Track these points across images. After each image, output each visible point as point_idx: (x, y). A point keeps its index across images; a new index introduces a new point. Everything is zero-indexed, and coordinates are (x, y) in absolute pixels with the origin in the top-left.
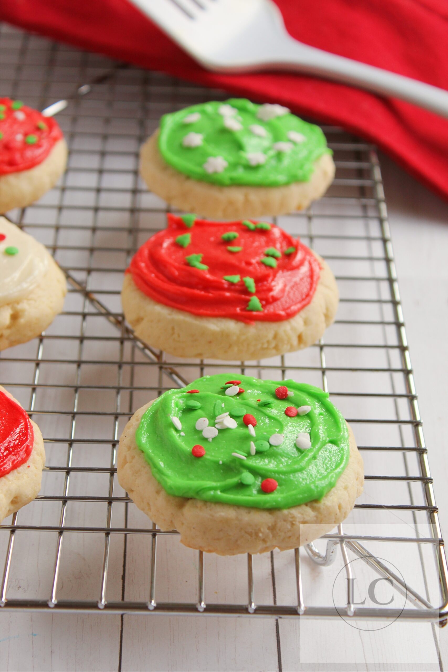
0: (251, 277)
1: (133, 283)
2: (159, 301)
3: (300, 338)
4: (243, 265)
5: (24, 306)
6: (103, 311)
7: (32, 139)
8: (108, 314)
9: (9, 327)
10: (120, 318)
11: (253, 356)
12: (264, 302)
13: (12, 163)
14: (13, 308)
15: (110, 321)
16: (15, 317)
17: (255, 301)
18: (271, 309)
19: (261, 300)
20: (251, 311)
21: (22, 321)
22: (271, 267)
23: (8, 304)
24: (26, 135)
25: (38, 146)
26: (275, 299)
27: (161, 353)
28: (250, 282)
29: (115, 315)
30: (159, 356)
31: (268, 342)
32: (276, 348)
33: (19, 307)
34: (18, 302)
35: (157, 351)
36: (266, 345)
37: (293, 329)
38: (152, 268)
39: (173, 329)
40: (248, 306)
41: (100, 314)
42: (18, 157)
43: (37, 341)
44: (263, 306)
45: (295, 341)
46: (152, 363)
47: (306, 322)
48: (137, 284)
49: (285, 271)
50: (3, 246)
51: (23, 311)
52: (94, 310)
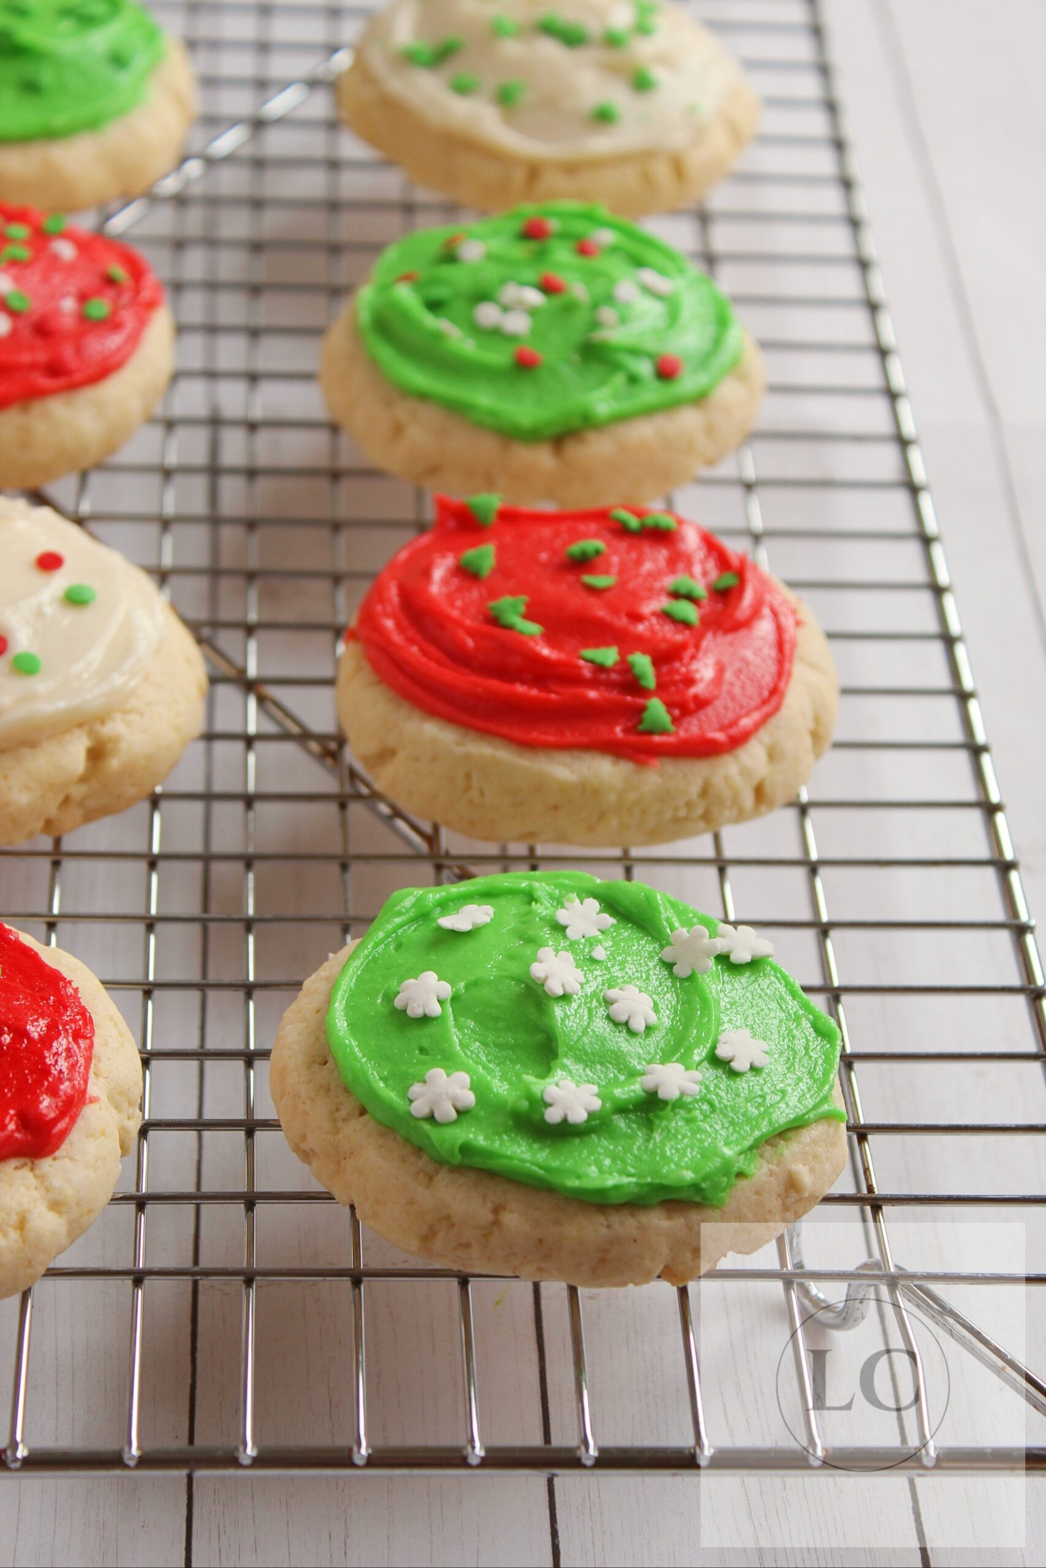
0: (644, 652)
1: (366, 666)
2: (431, 712)
3: (759, 792)
4: (623, 621)
5: (115, 727)
6: (295, 729)
7: (99, 308)
8: (304, 737)
9: (84, 779)
10: (333, 746)
11: (655, 835)
12: (677, 712)
13: (55, 369)
14: (92, 734)
15: (309, 751)
16: (97, 754)
17: (657, 709)
18: (693, 728)
19: (670, 705)
20: (649, 733)
21: (114, 763)
22: (685, 625)
23: (80, 725)
24: (83, 298)
25: (112, 324)
26: (701, 703)
27: (436, 828)
28: (642, 662)
29: (321, 738)
30: (432, 839)
31: (689, 804)
32: (706, 817)
33: (107, 730)
34: (102, 718)
35: (427, 828)
36: (682, 813)
37: (745, 772)
38: (411, 633)
39: (468, 776)
40: (640, 721)
41: (285, 736)
42: (68, 353)
43: (146, 806)
44: (676, 721)
45: (748, 799)
46: (418, 857)
47: (773, 755)
48: (376, 668)
49: (720, 633)
50: (59, 582)
51: (115, 740)
52: (271, 728)
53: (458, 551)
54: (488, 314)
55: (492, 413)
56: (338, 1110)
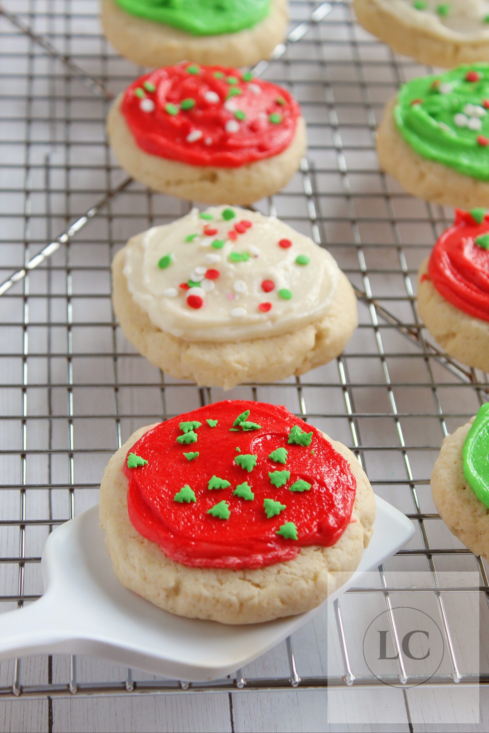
1: (436, 293)
2: (474, 315)
5: (326, 324)
6: (394, 323)
7: (277, 117)
8: (399, 325)
9: (313, 349)
10: (415, 330)
13: (262, 148)
14: (316, 328)
15: (403, 333)
16: (319, 337)
21: (327, 341)
23: (311, 323)
24: (269, 112)
25: (283, 125)
27: (472, 369)
29: (409, 327)
30: (471, 376)
33: (323, 325)
34: (320, 320)
35: (467, 370)
38: (459, 276)
41: (389, 326)
42: (265, 139)
43: (335, 361)
46: (464, 384)
48: (442, 293)
50: (292, 254)
51: (327, 330)
52: (383, 322)
53: (474, 236)
54: (460, 119)
55: (469, 168)
56: (475, 511)
